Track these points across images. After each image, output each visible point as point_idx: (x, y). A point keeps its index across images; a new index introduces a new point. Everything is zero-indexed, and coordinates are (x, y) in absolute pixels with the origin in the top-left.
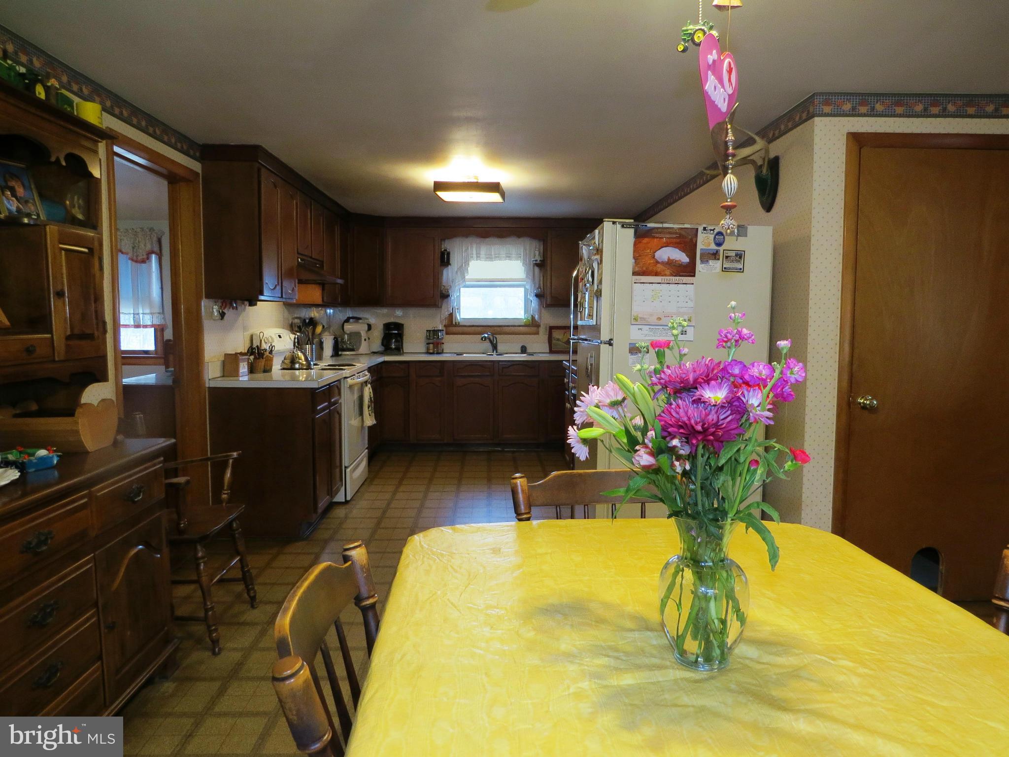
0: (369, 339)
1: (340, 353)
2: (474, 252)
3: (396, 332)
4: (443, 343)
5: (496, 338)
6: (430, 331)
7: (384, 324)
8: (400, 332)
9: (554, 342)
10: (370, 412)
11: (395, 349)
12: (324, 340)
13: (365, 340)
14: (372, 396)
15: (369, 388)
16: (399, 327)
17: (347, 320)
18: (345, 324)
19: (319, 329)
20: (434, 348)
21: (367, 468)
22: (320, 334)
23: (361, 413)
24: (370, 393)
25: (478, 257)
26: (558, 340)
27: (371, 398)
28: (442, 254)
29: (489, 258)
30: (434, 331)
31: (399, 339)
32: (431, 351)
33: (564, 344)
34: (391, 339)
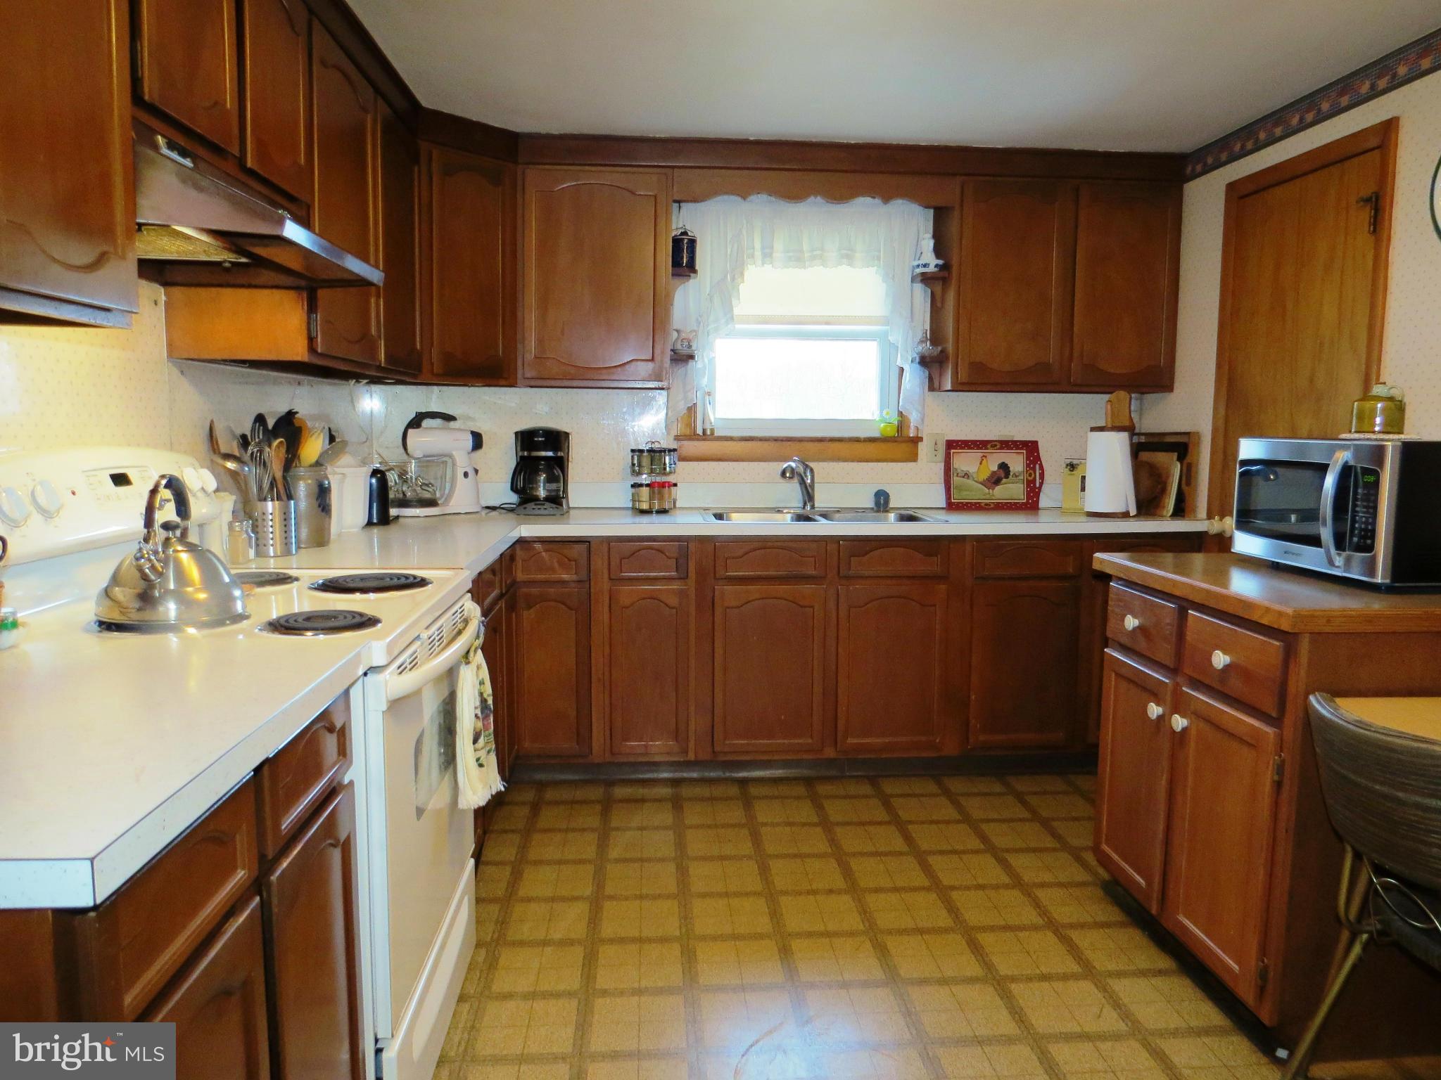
0: (476, 471)
1: (393, 512)
2: (758, 245)
3: (550, 454)
4: (675, 485)
5: (812, 470)
6: (641, 451)
7: (516, 433)
8: (560, 454)
9: (956, 480)
10: (482, 754)
11: (547, 499)
12: (334, 482)
13: (466, 475)
14: (488, 689)
15: (478, 667)
16: (556, 439)
17: (416, 422)
18: (410, 431)
19: (312, 448)
20: (651, 498)
21: (473, 926)
22: (318, 464)
23: (449, 759)
24: (482, 683)
25: (768, 255)
26: (966, 475)
27: (483, 701)
28: (677, 242)
29: (797, 259)
30: (651, 451)
31: (557, 472)
32: (645, 506)
33: (980, 486)
34: (536, 472)
